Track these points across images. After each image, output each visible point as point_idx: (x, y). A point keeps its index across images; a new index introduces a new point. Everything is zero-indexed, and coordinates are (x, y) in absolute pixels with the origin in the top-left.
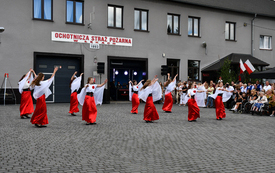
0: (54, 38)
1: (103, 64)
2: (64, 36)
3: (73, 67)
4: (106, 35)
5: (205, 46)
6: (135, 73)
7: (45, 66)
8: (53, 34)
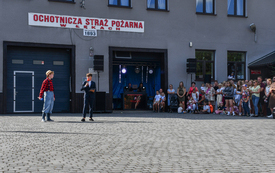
0: (31, 22)
1: (102, 57)
2: (46, 19)
3: (61, 63)
4: (107, 17)
5: (253, 29)
6: (151, 72)
7: (21, 62)
8: (31, 16)
